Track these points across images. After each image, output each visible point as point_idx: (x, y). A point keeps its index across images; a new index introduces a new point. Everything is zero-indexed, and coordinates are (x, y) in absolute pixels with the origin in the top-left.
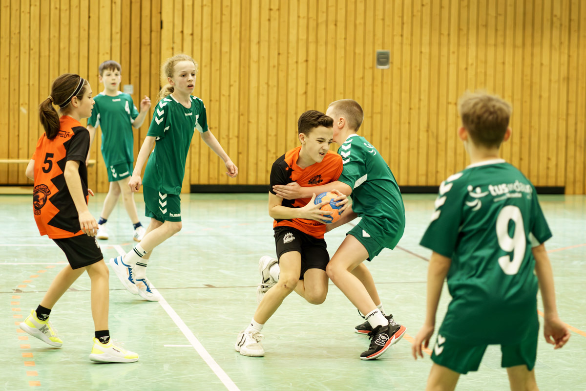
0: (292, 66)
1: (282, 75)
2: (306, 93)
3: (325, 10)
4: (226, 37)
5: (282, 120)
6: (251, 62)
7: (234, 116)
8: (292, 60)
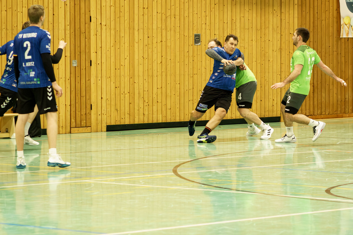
0: (155, 45)
1: (150, 51)
2: (161, 62)
3: (169, 8)
4: (122, 27)
5: (150, 80)
6: (135, 43)
7: (127, 79)
8: (155, 41)
